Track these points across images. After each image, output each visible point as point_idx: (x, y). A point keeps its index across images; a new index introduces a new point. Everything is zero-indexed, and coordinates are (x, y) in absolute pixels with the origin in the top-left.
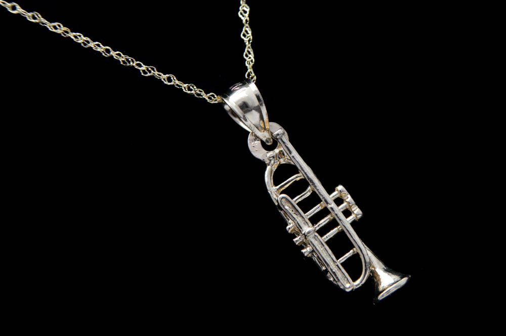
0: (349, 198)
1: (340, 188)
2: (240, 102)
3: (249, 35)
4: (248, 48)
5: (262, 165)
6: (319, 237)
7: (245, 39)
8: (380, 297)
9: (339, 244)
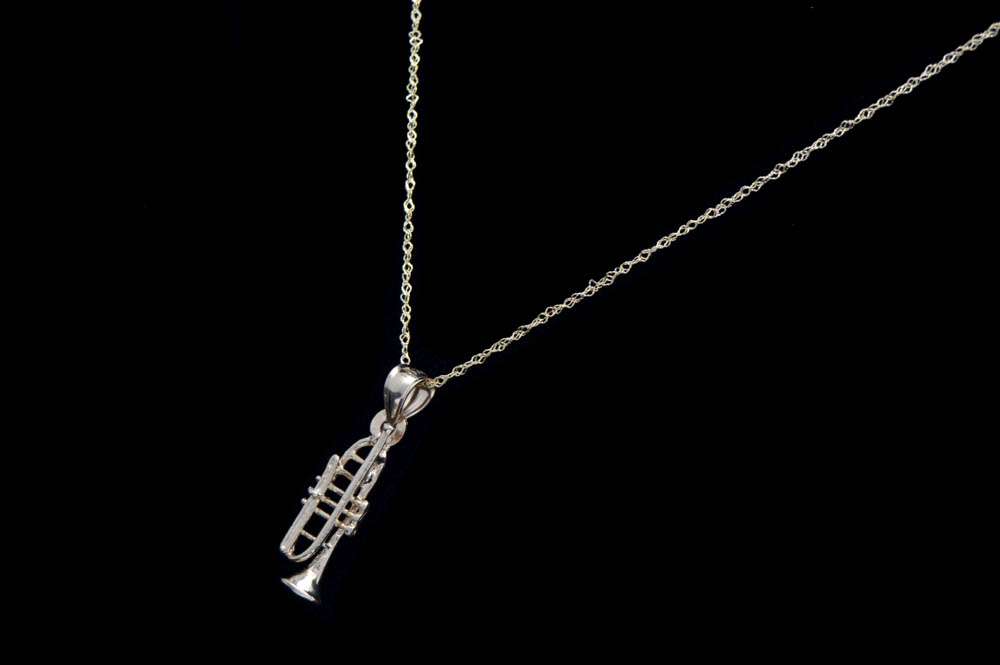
0: (359, 516)
1: (367, 504)
5: (367, 433)
6: (316, 505)
8: (285, 581)
9: (315, 524)
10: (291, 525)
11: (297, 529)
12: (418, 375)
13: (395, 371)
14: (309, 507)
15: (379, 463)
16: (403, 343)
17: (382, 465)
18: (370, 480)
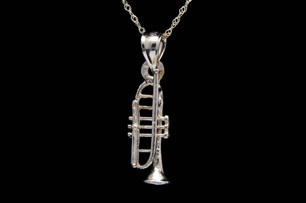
0: (167, 125)
1: (167, 117)
2: (154, 43)
3: (183, 11)
4: (178, 18)
5: (142, 80)
6: (139, 132)
7: (180, 12)
8: (146, 181)
9: (145, 143)
10: (131, 150)
11: (135, 151)
12: (157, 35)
13: (143, 39)
14: (135, 135)
15: (160, 92)
16: (135, 22)
17: (162, 92)
18: (161, 103)
